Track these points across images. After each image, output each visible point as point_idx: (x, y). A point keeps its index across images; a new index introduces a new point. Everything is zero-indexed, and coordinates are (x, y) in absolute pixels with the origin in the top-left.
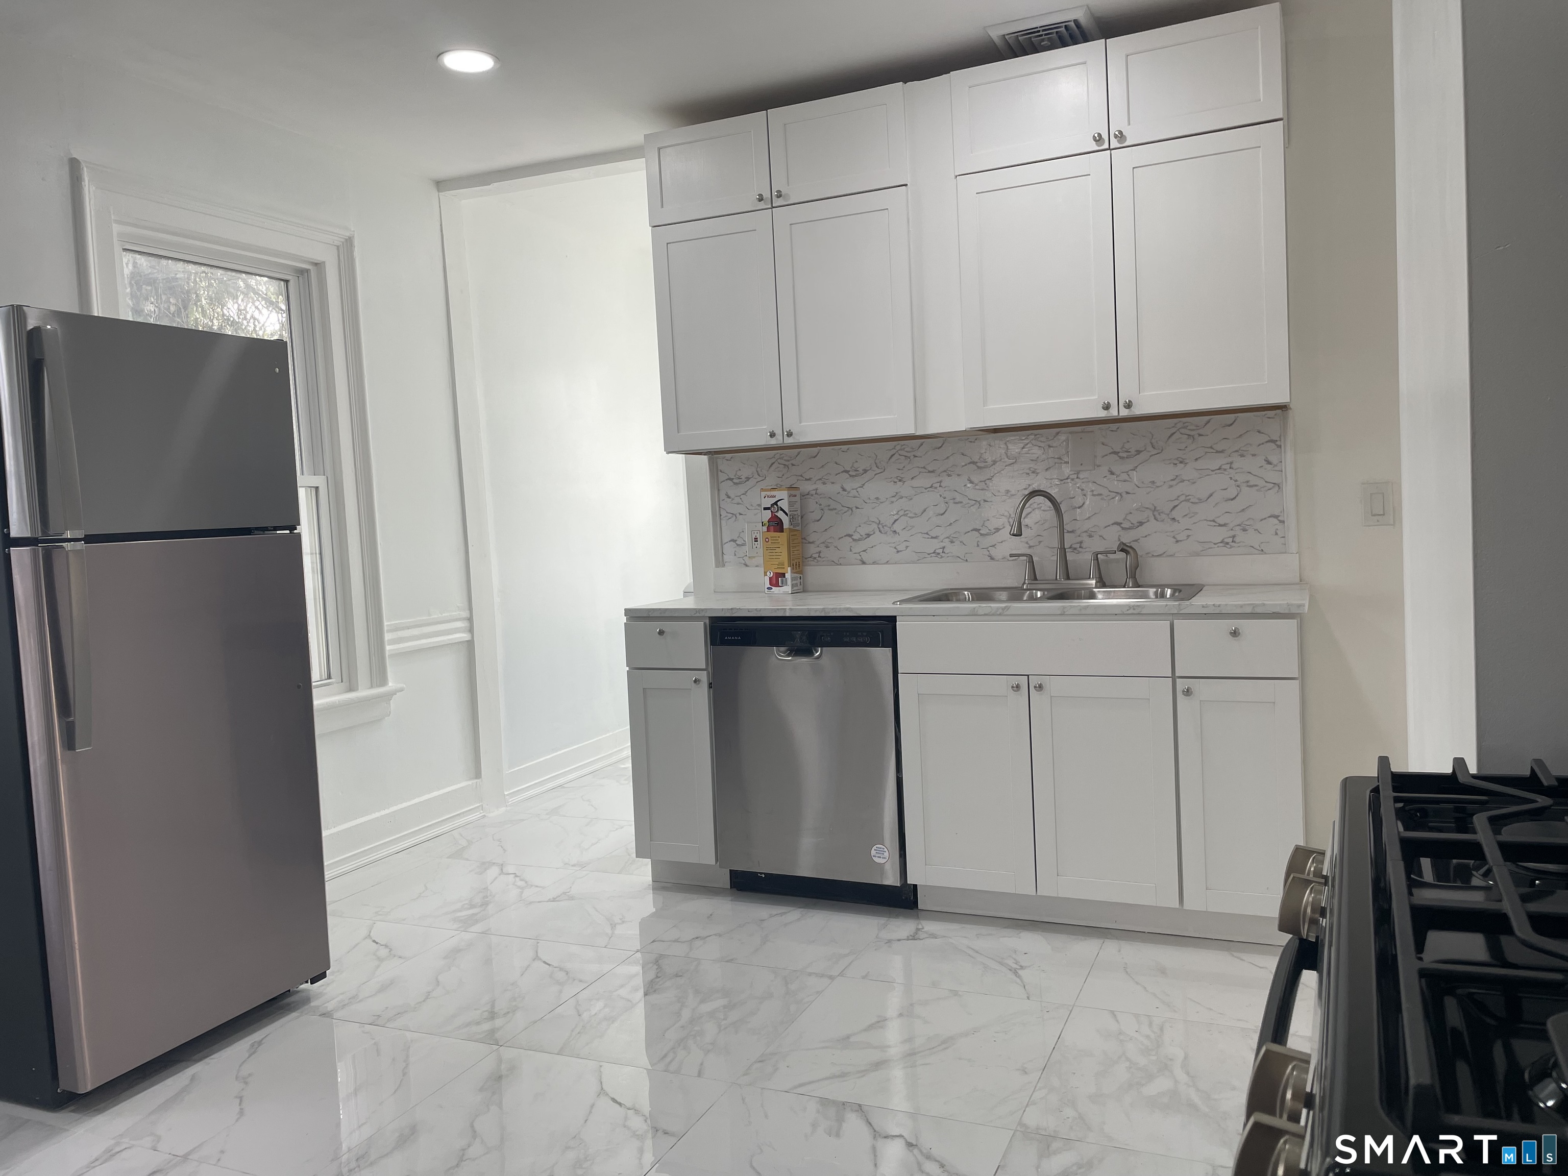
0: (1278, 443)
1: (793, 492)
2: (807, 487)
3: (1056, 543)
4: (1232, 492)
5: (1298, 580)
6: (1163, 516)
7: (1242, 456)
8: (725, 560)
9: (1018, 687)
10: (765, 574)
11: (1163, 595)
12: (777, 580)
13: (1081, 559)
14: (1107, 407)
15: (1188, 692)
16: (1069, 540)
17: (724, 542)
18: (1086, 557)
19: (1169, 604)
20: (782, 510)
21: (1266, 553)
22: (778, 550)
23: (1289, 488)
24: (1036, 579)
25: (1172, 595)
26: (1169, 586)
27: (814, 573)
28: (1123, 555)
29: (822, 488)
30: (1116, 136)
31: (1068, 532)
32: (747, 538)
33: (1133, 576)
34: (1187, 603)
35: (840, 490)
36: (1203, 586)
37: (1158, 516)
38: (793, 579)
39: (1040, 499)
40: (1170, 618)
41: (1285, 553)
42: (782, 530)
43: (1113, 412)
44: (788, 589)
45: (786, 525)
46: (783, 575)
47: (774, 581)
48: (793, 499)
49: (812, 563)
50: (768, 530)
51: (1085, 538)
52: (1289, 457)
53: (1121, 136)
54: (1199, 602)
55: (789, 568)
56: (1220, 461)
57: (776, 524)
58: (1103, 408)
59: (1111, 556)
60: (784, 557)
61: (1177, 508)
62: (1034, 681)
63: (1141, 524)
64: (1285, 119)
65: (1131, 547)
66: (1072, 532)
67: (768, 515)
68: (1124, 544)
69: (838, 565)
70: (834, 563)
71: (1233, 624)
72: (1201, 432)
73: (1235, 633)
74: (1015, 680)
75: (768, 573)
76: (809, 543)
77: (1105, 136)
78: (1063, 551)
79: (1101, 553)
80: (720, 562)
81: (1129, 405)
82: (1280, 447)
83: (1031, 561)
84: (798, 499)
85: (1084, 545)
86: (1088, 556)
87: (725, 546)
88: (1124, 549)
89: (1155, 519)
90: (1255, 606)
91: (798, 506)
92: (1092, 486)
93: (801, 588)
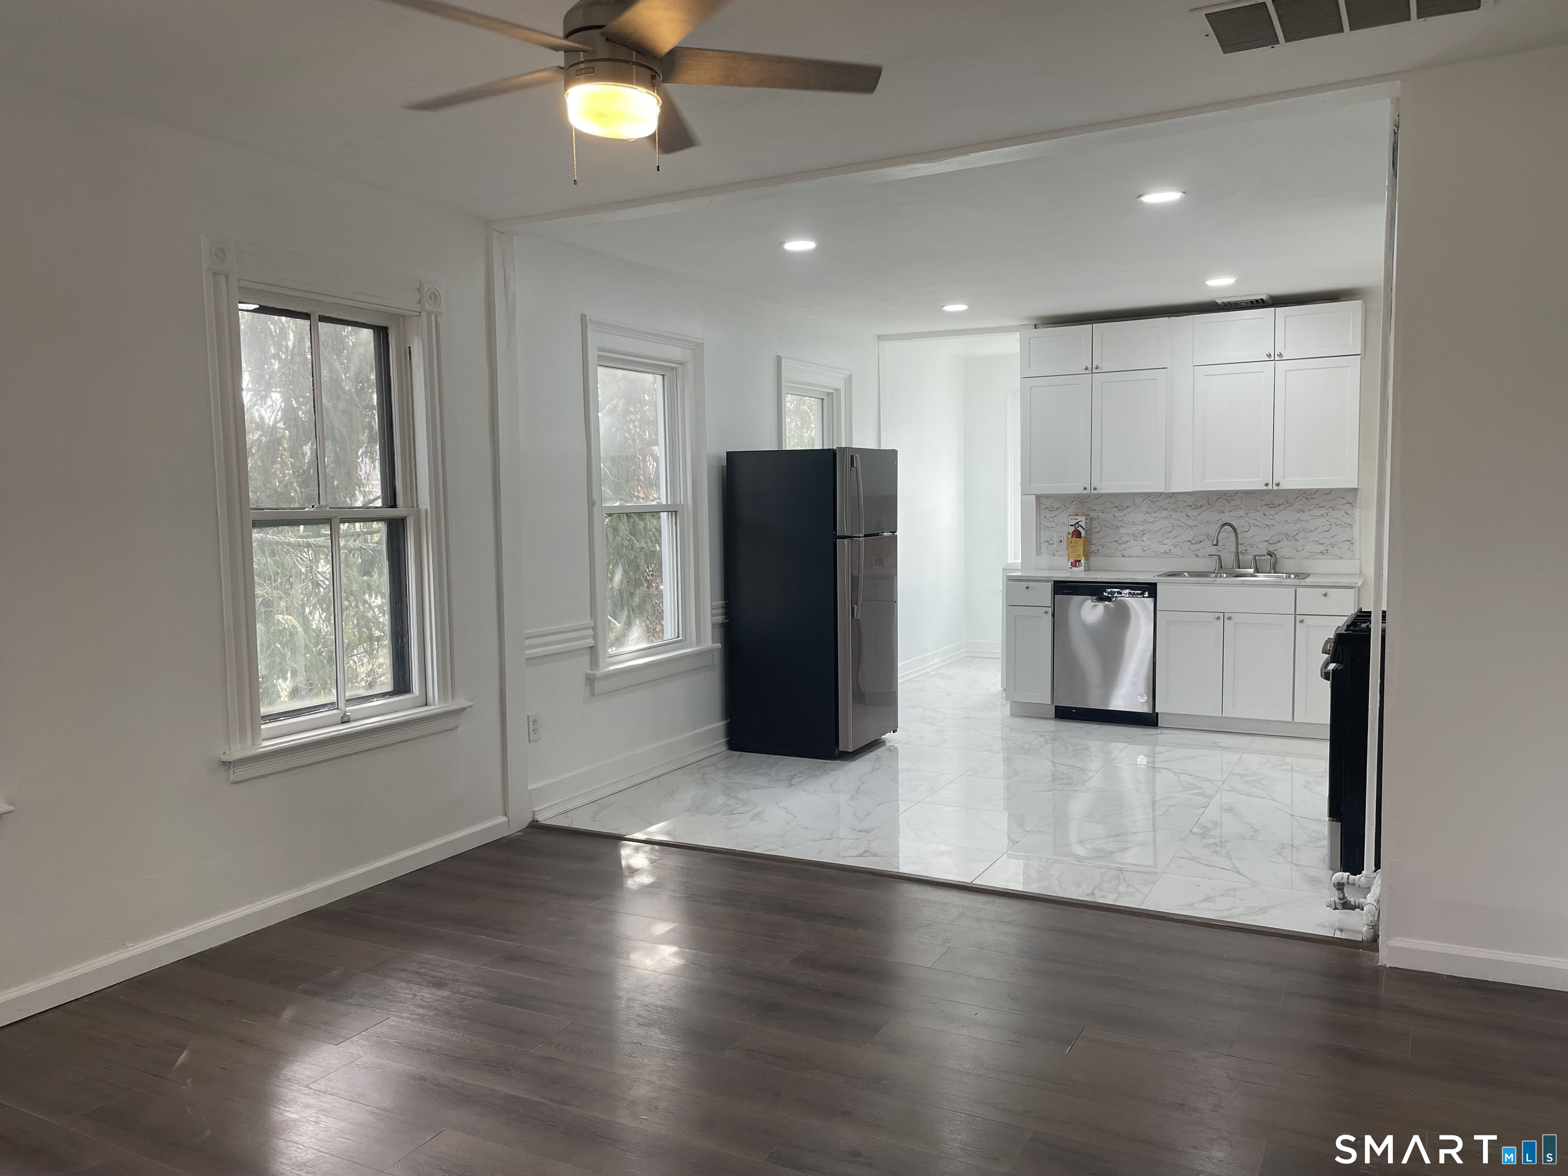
0: (1352, 504)
1: (1087, 517)
2: (1093, 514)
3: (1234, 550)
4: (1326, 528)
5: (1359, 573)
6: (1291, 538)
7: (1333, 510)
8: (1041, 552)
9: (1219, 618)
10: (1069, 560)
11: (1289, 577)
12: (1076, 563)
13: (1247, 558)
14: (1267, 485)
15: (1302, 621)
16: (1241, 548)
17: (1041, 542)
18: (1250, 557)
19: (1293, 580)
20: (1081, 526)
21: (1343, 559)
22: (1077, 548)
23: (1356, 528)
24: (1222, 568)
25: (1295, 578)
26: (1292, 574)
27: (1094, 560)
28: (1269, 556)
29: (1102, 516)
30: (1278, 355)
31: (1240, 544)
32: (1056, 540)
33: (1274, 568)
34: (1304, 580)
35: (1112, 517)
36: (1310, 574)
37: (1288, 538)
38: (1085, 563)
39: (1226, 527)
40: (1295, 587)
41: (1353, 559)
42: (1080, 537)
43: (1270, 487)
44: (1082, 568)
45: (1083, 534)
46: (1080, 561)
47: (1074, 564)
48: (1087, 521)
49: (1093, 555)
50: (1072, 537)
51: (1249, 547)
52: (1357, 512)
53: (1280, 355)
54: (1308, 581)
55: (1083, 558)
56: (1323, 511)
57: (1077, 534)
58: (1265, 485)
59: (1262, 557)
60: (1081, 551)
61: (1298, 535)
62: (1227, 615)
63: (1279, 541)
64: (1363, 355)
65: (1274, 554)
66: (1243, 544)
67: (1073, 528)
68: (1269, 551)
69: (1108, 556)
70: (1106, 555)
71: (1324, 591)
72: (1313, 496)
73: (1325, 595)
74: (1217, 615)
75: (1071, 560)
76: (1093, 544)
77: (1273, 355)
78: (1237, 554)
79: (1257, 556)
80: (1039, 553)
81: (1278, 485)
82: (1353, 506)
83: (1220, 559)
84: (1088, 521)
85: (1248, 551)
86: (1251, 557)
87: (1042, 545)
88: (1270, 554)
89: (1287, 539)
90: (1335, 582)
91: (1089, 524)
92: (1253, 521)
93: (1088, 569)
